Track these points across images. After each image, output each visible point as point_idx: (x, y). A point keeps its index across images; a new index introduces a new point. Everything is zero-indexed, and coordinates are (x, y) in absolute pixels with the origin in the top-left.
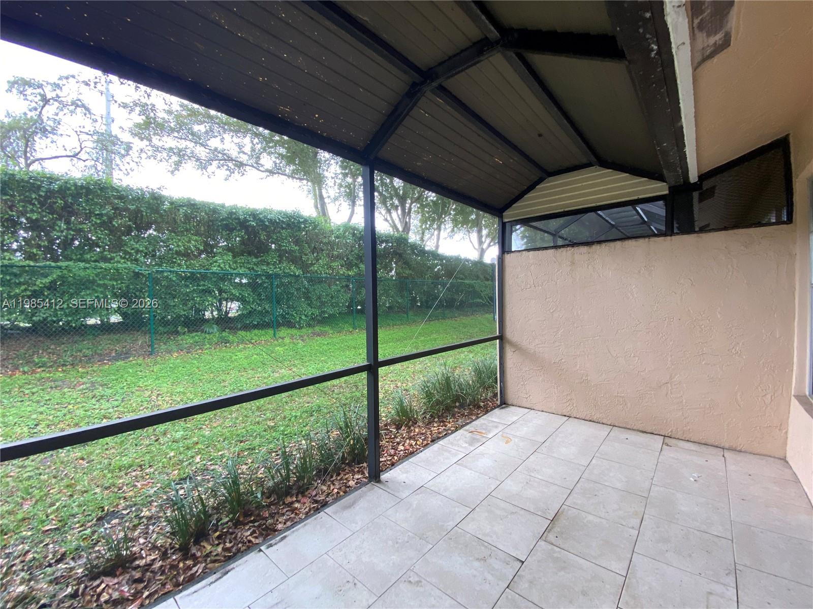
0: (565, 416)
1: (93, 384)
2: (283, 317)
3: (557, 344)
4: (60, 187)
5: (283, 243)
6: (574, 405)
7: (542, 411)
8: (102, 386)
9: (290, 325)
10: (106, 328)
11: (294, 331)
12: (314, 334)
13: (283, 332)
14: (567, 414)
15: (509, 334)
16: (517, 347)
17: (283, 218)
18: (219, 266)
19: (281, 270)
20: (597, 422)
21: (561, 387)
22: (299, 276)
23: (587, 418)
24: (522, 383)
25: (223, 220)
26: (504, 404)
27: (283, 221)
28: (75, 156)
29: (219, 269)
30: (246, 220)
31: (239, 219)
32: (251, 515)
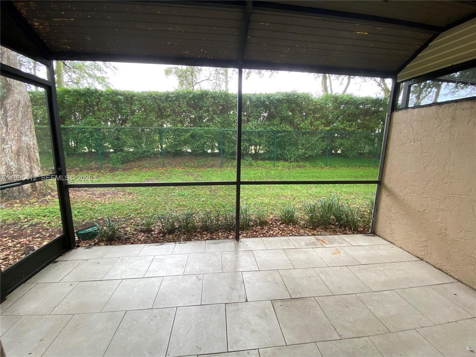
0: (418, 258)
1: (198, 175)
2: (281, 155)
3: (425, 195)
4: (193, 96)
5: (283, 112)
6: (429, 252)
7: (401, 248)
8: (200, 176)
9: (286, 160)
10: (213, 155)
11: (286, 164)
12: (297, 166)
13: (281, 163)
14: (421, 257)
15: (387, 181)
16: (391, 193)
17: (285, 97)
18: (250, 127)
19: (280, 128)
20: (446, 273)
21: (420, 233)
22: (290, 131)
23: (437, 266)
24: (389, 222)
25: (254, 102)
26: (374, 233)
27: (284, 99)
28: (208, 79)
29: (250, 128)
30: (264, 101)
31: (261, 101)
32: (189, 233)
